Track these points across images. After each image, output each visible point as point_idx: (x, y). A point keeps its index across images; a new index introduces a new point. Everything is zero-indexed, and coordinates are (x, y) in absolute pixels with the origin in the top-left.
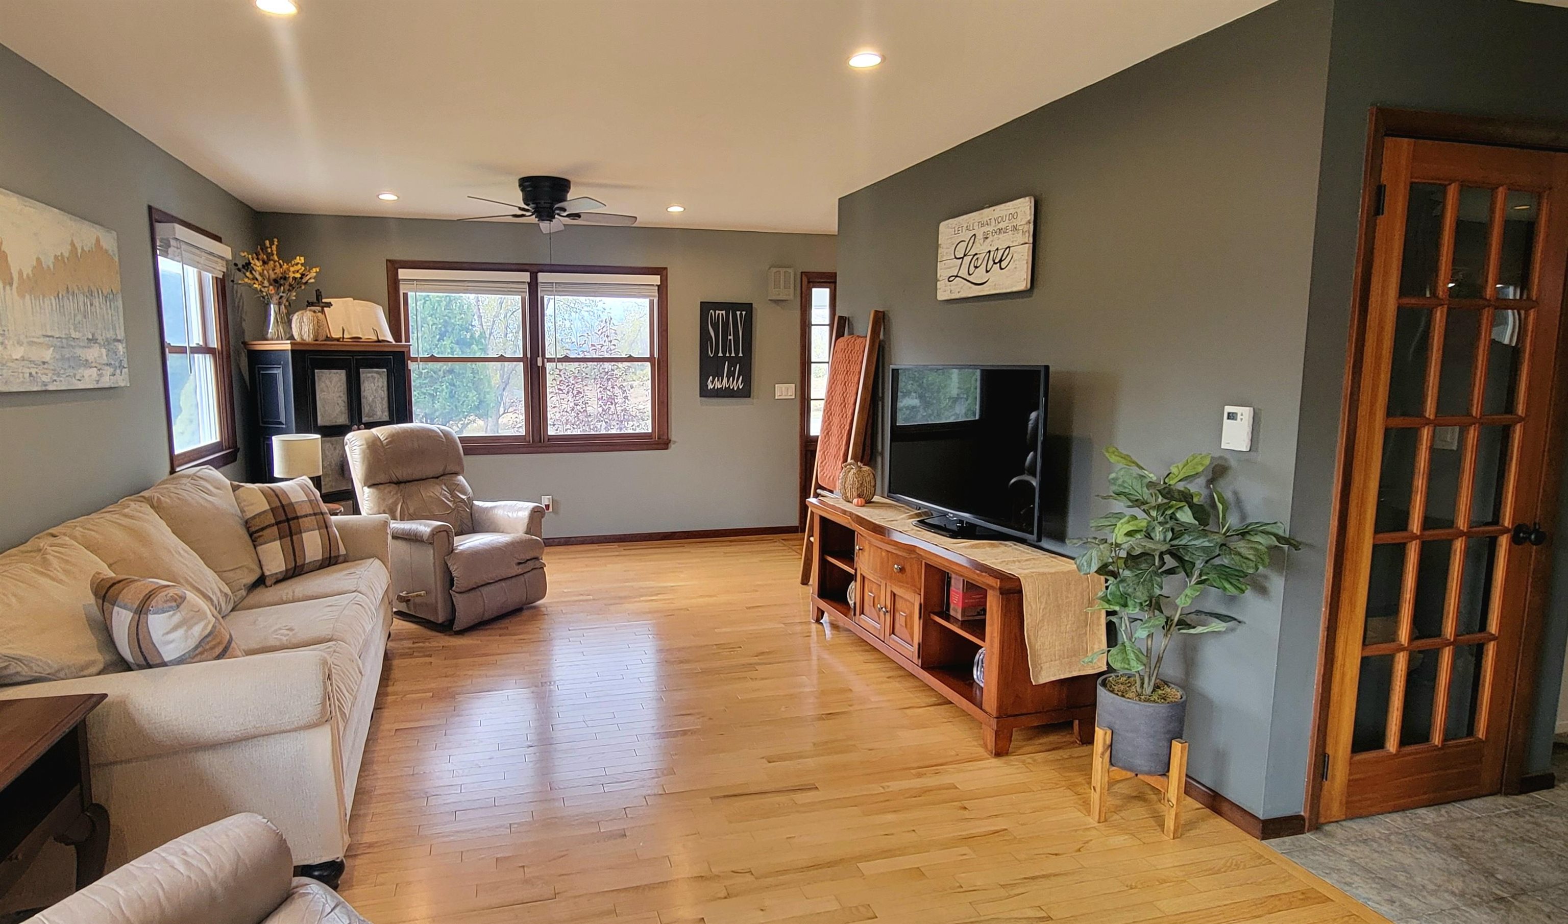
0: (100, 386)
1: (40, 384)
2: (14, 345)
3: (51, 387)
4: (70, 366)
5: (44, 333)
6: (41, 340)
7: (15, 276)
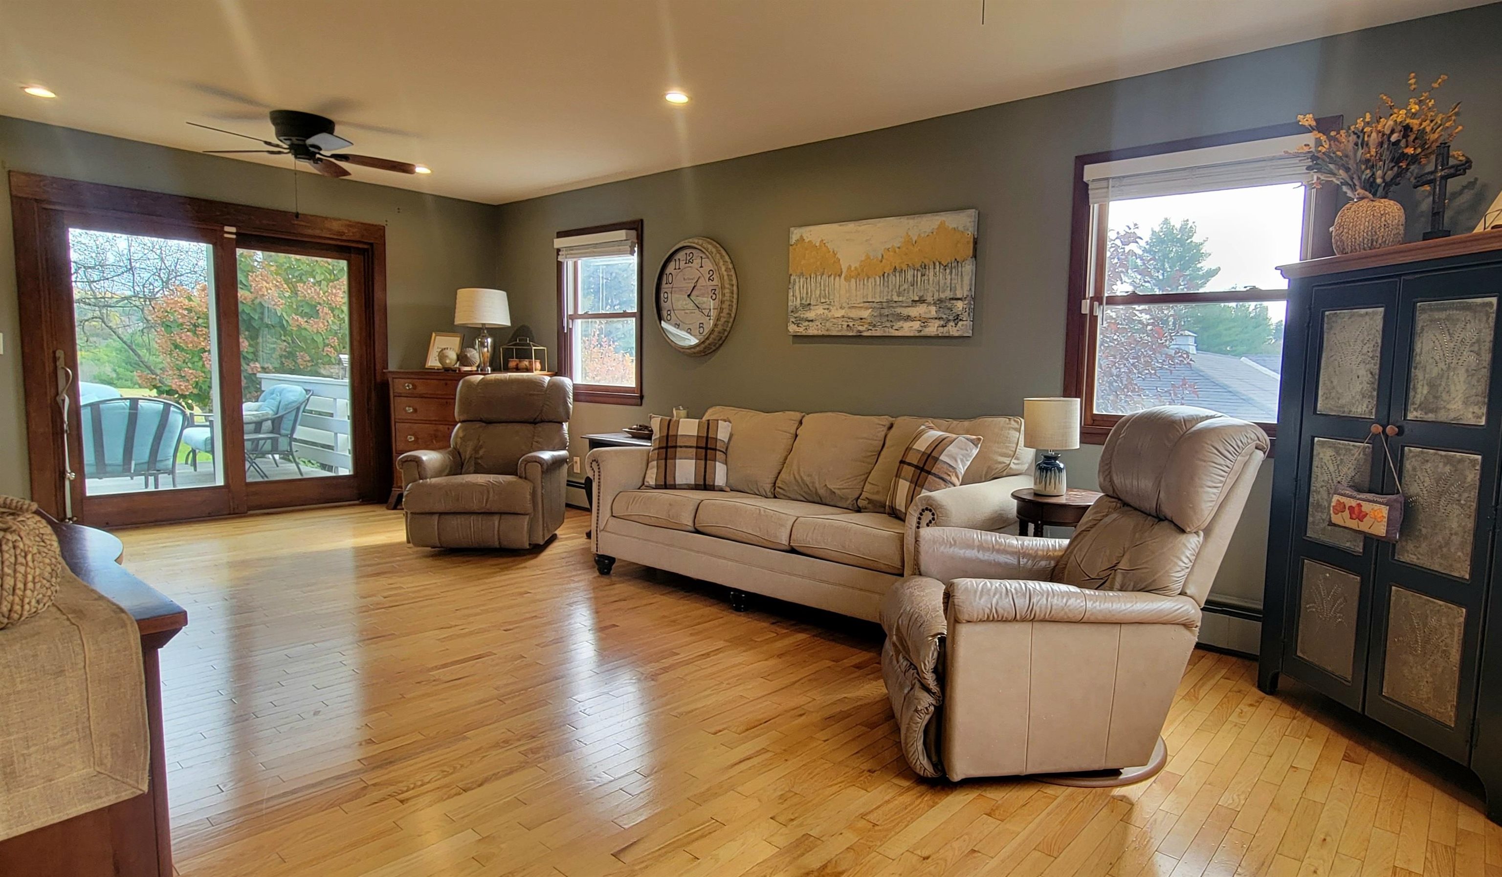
0: (922, 334)
1: (855, 331)
2: (837, 309)
3: (865, 334)
4: (888, 320)
5: (865, 300)
6: (862, 305)
7: (844, 270)
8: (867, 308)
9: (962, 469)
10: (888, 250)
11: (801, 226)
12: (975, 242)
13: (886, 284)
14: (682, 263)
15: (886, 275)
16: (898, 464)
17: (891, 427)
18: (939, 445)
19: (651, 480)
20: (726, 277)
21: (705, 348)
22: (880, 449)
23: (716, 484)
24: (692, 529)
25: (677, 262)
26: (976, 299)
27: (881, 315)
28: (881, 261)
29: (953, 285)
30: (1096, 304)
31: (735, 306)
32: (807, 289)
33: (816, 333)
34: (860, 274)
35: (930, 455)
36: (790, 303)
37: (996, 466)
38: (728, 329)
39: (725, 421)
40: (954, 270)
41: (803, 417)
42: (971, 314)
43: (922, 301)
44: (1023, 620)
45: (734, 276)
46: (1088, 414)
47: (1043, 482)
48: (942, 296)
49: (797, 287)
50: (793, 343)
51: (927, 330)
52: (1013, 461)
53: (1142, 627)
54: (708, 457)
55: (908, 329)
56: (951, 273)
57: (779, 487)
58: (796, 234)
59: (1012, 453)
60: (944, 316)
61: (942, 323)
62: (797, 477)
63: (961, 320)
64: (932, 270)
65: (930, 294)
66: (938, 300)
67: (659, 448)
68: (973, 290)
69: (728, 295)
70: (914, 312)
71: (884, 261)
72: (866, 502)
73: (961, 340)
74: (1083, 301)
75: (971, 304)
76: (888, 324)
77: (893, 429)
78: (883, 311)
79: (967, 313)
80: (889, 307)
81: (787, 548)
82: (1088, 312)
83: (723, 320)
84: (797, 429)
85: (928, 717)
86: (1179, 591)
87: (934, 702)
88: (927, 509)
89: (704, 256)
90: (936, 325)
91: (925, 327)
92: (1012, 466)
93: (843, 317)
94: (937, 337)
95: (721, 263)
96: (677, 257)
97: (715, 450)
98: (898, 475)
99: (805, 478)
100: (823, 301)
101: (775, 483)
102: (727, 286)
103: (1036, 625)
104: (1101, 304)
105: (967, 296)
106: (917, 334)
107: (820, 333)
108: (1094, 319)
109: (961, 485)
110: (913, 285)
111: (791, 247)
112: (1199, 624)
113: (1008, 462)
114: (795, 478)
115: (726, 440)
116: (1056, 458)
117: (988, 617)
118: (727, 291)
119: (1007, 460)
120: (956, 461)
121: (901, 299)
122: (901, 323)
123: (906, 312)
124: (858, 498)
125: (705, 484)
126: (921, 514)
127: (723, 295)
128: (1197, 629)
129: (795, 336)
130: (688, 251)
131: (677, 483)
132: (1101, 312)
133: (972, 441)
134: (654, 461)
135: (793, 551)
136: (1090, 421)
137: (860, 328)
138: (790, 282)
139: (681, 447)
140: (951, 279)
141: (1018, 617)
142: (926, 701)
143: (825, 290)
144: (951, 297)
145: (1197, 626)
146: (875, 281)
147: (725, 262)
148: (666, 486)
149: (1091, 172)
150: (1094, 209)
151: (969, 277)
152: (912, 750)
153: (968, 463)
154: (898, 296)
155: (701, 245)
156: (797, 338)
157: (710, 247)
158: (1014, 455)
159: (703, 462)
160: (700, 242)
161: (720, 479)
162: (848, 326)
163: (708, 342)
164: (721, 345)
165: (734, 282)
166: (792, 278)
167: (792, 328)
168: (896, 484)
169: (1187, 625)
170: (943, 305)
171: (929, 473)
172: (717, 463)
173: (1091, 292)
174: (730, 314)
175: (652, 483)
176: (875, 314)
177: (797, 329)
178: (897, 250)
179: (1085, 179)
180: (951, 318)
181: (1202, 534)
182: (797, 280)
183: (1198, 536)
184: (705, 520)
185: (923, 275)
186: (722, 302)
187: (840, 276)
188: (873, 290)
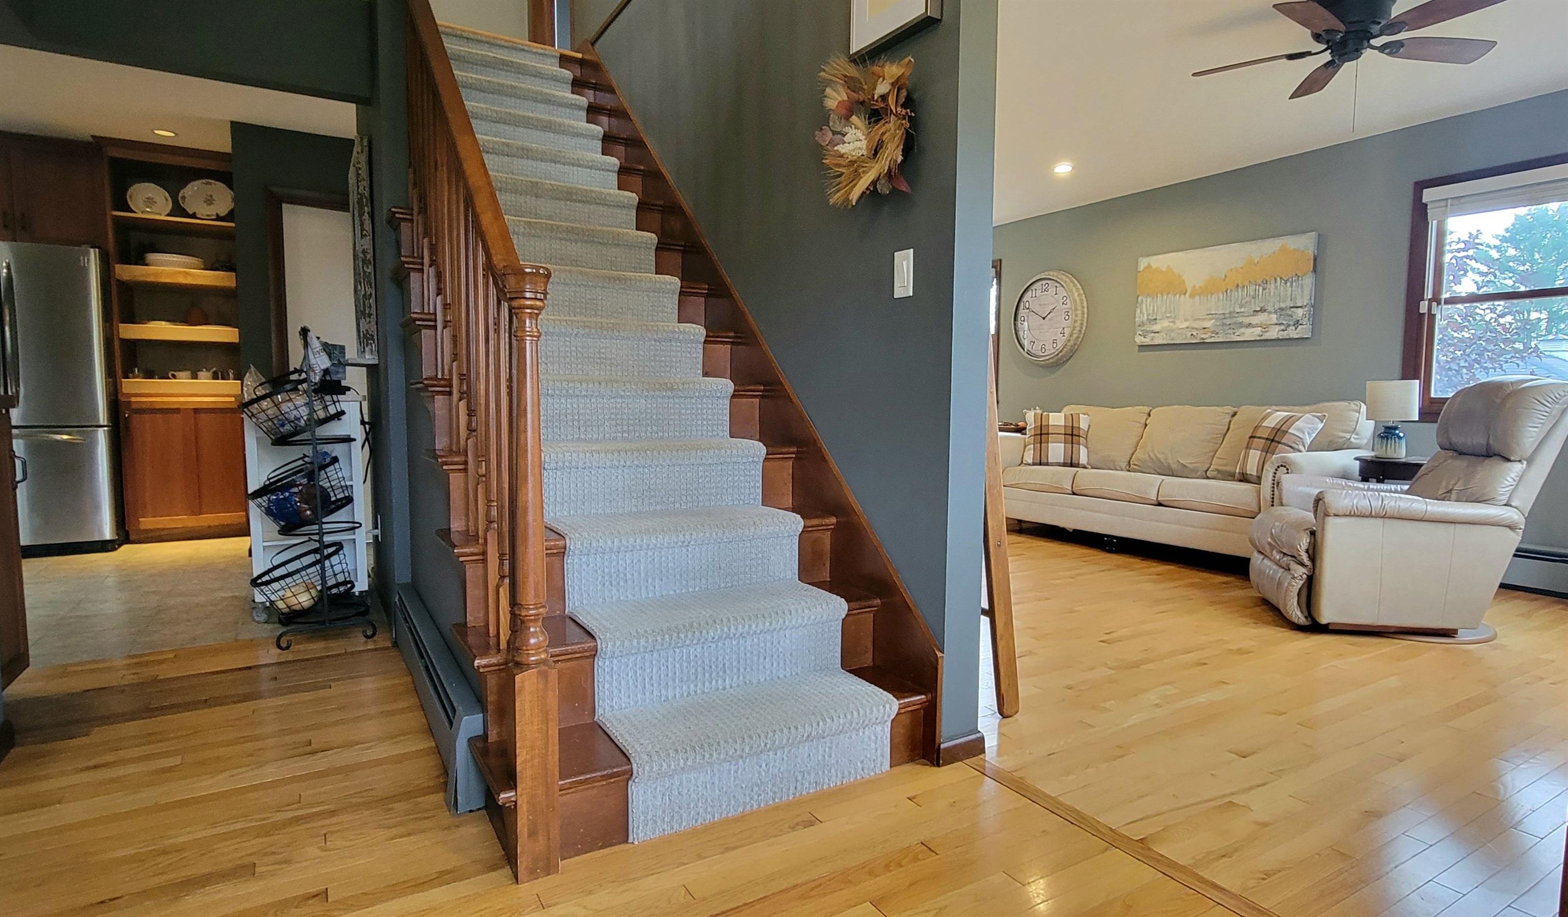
8: (1211, 319)
9: (1308, 441)
10: (1231, 270)
11: (1148, 256)
12: (1315, 260)
13: (1228, 298)
14: (1039, 292)
15: (1229, 291)
16: (1247, 439)
17: (1235, 414)
18: (1287, 421)
19: (1029, 457)
20: (1078, 302)
21: (1057, 359)
22: (1225, 432)
23: (1080, 463)
24: (1070, 492)
25: (1034, 292)
26: (1316, 308)
27: (1224, 324)
28: (1225, 280)
29: (1293, 296)
30: (1434, 304)
31: (1085, 325)
32: (1154, 307)
33: (1161, 342)
34: (1206, 291)
35: (1279, 430)
36: (1137, 319)
37: (1337, 440)
38: (1078, 343)
39: (1084, 414)
40: (1294, 284)
41: (1151, 411)
42: (1311, 319)
43: (1263, 310)
44: (1377, 516)
45: (1085, 300)
46: (1426, 397)
47: (1384, 448)
48: (1283, 305)
49: (1144, 306)
50: (1139, 351)
51: (1267, 334)
52: (1353, 436)
53: (1472, 526)
54: (1074, 441)
55: (1250, 334)
56: (1292, 286)
57: (1134, 465)
58: (1143, 263)
59: (1353, 430)
60: (1284, 322)
61: (1283, 327)
62: (1152, 456)
63: (1301, 324)
64: (1273, 286)
65: (1271, 304)
66: (1279, 309)
67: (1035, 435)
68: (1313, 298)
69: (1080, 315)
70: (1255, 320)
71: (1227, 279)
72: (1215, 473)
73: (1301, 341)
74: (1422, 303)
75: (1310, 311)
76: (1231, 331)
77: (1236, 417)
78: (1225, 321)
79: (1307, 319)
80: (1231, 317)
81: (1156, 503)
82: (1426, 311)
83: (1075, 336)
84: (1147, 419)
85: (1302, 582)
86: (1504, 502)
87: (1307, 572)
88: (1282, 466)
89: (1058, 285)
90: (1277, 330)
91: (1266, 332)
92: (1352, 440)
93: (1187, 327)
94: (1278, 339)
95: (1074, 290)
96: (1033, 287)
97: (1079, 436)
98: (1248, 447)
99: (1159, 456)
100: (1168, 315)
101: (1129, 462)
102: (1079, 308)
103: (1386, 520)
104: (1439, 303)
105: (1307, 304)
106: (1258, 338)
107: (1165, 342)
108: (1432, 317)
109: (1308, 451)
110: (1254, 298)
111: (1139, 274)
112: (1523, 527)
113: (1348, 437)
114: (1149, 456)
115: (1086, 430)
116: (1396, 428)
117: (1350, 512)
118: (1079, 312)
119: (1348, 436)
120: (1303, 433)
121: (1242, 310)
122: (1242, 330)
123: (1247, 320)
124: (1207, 470)
125: (1071, 463)
126: (1276, 470)
127: (1076, 315)
128: (1521, 531)
129: (1140, 346)
130: (1044, 282)
131: (1049, 461)
132: (1439, 311)
133: (1318, 417)
134: (1030, 444)
135: (1160, 504)
136: (1427, 403)
137: (1204, 336)
138: (1137, 302)
139: (1052, 434)
140: (1292, 291)
141: (1373, 513)
142: (1300, 572)
143: (1170, 307)
144: (1292, 305)
145: (1520, 529)
146: (1219, 297)
147: (1077, 289)
148: (1040, 464)
149: (1428, 195)
150: (1433, 225)
151: (1309, 289)
152: (1289, 604)
153: (1314, 435)
154: (1240, 307)
155: (1057, 277)
156: (1143, 347)
157: (1064, 277)
158: (1354, 431)
159: (1070, 445)
160: (1055, 274)
161: (1083, 456)
162: (1192, 335)
163: (1061, 354)
164: (1071, 357)
165: (1085, 305)
166: (1140, 298)
167: (1139, 340)
168: (1246, 456)
169: (1512, 527)
170: (1283, 313)
171: (1279, 442)
172: (1081, 446)
173: (1429, 294)
174: (1080, 331)
175: (1030, 461)
176: (1218, 324)
177: (1144, 340)
178: (1240, 270)
179: (1424, 201)
180: (1292, 323)
181: (1525, 463)
182: (1144, 300)
183: (1522, 464)
184: (1080, 485)
185: (1264, 289)
186: (1075, 321)
187: (1185, 294)
188: (1217, 304)
